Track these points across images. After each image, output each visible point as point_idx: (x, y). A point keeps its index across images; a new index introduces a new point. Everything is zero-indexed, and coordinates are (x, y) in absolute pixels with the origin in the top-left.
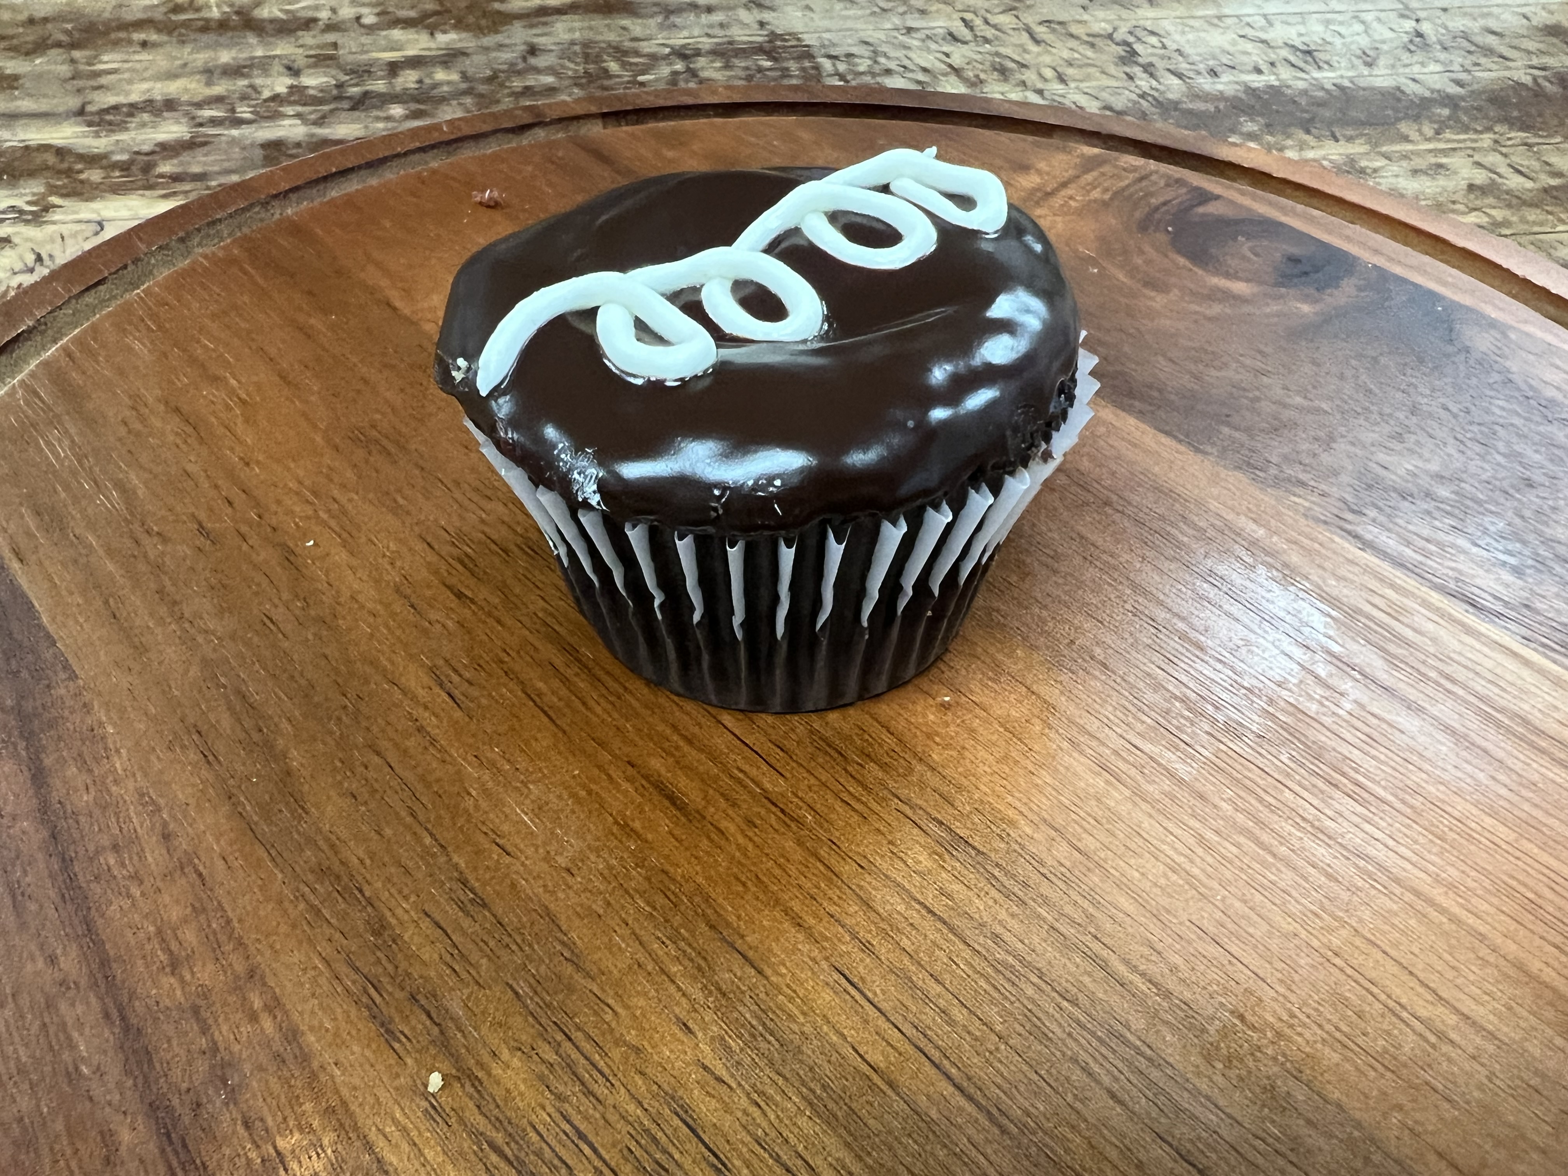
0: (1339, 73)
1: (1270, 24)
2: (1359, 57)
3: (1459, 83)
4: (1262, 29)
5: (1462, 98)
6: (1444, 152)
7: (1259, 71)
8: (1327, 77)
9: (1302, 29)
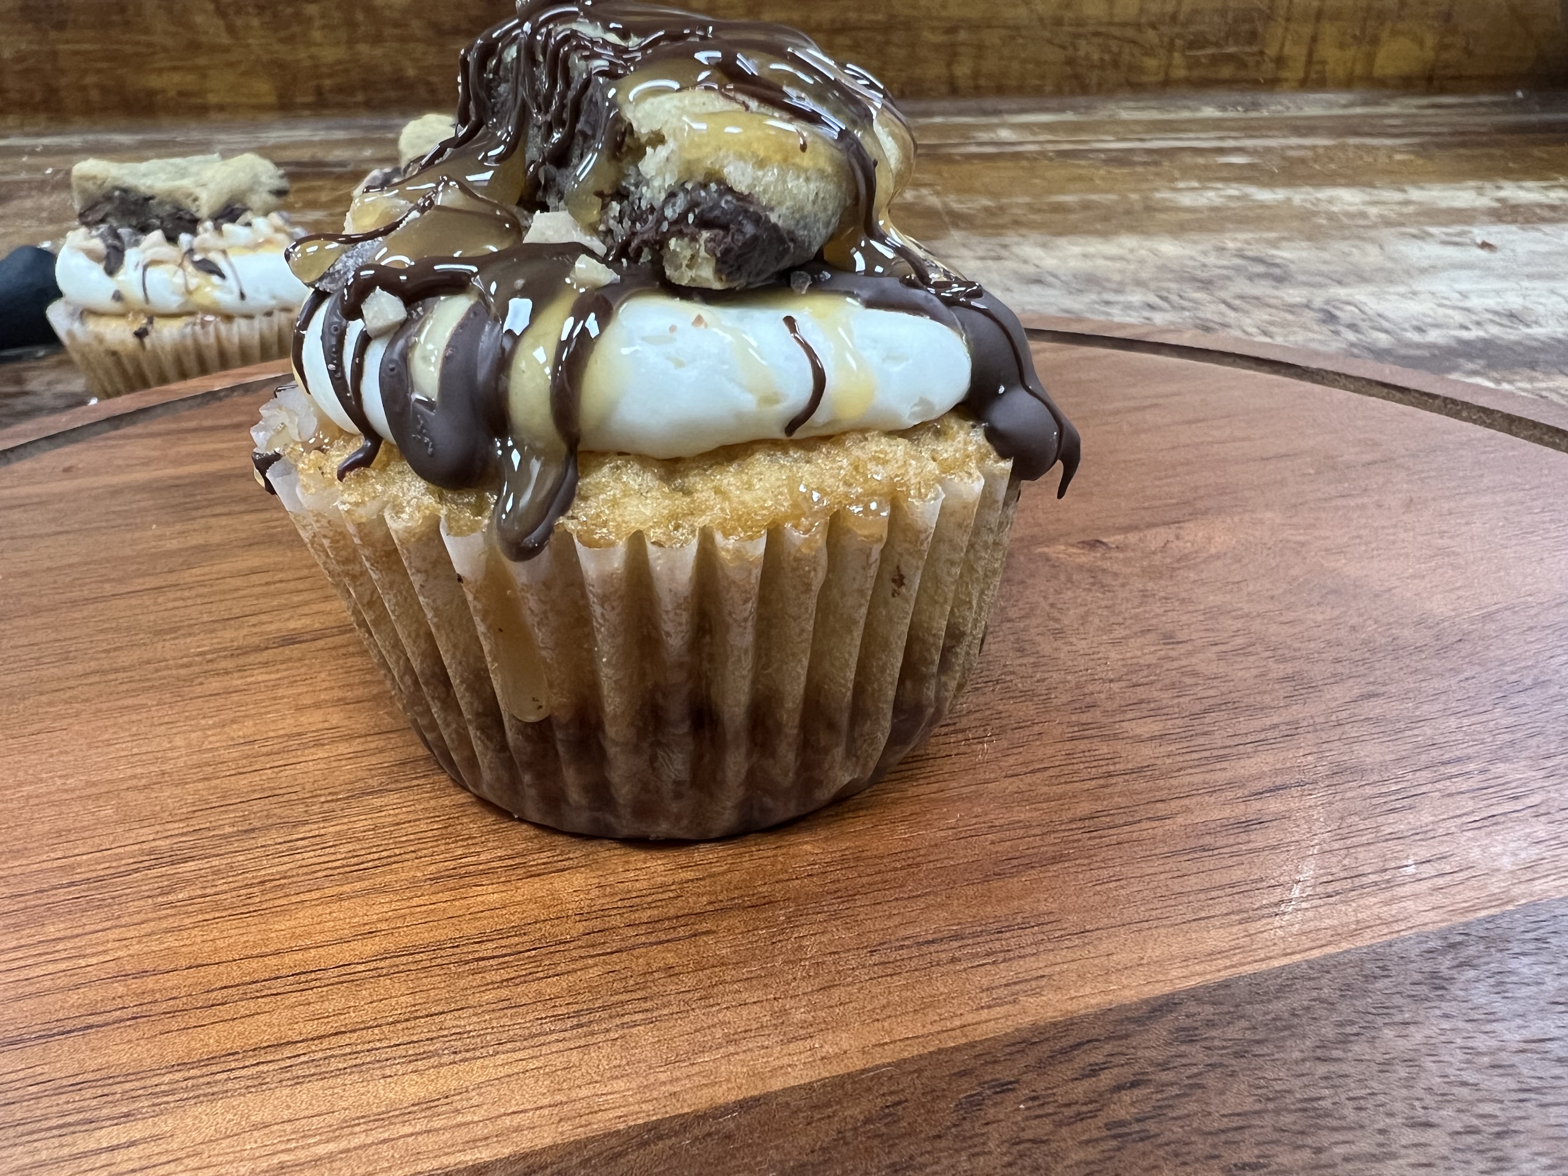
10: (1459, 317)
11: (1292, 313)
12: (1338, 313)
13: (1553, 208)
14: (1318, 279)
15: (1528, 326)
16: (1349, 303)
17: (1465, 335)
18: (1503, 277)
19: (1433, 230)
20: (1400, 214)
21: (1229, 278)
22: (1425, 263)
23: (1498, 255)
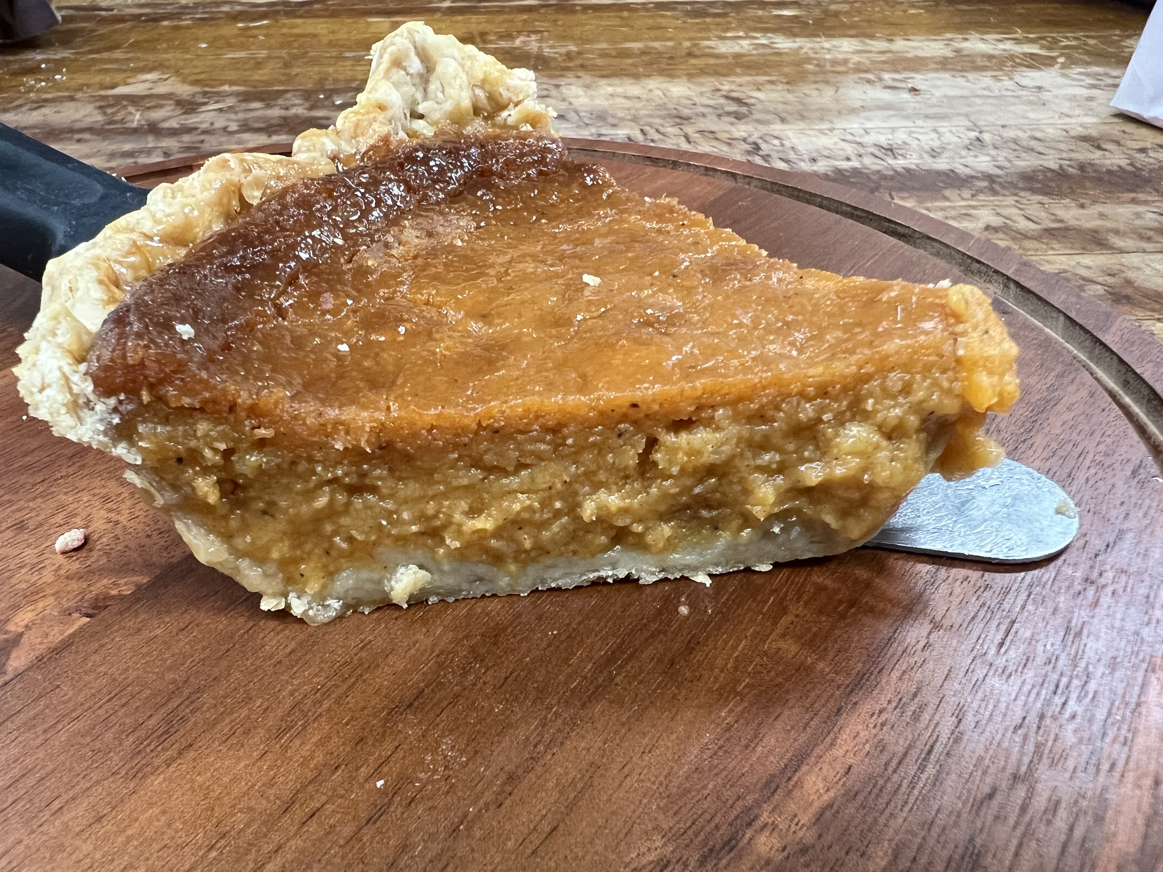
0: (908, 161)
1: (867, 133)
2: (927, 152)
3: (999, 167)
4: (861, 136)
5: (999, 176)
6: (974, 207)
7: (848, 159)
8: (899, 163)
9: (890, 137)
10: (849, 149)
11: (729, 144)
12: (763, 146)
13: (991, 57)
14: (770, 117)
15: (895, 158)
16: (777, 138)
17: (845, 165)
18: (907, 117)
19: (886, 76)
20: (873, 62)
21: (704, 115)
22: (857, 104)
23: (918, 98)
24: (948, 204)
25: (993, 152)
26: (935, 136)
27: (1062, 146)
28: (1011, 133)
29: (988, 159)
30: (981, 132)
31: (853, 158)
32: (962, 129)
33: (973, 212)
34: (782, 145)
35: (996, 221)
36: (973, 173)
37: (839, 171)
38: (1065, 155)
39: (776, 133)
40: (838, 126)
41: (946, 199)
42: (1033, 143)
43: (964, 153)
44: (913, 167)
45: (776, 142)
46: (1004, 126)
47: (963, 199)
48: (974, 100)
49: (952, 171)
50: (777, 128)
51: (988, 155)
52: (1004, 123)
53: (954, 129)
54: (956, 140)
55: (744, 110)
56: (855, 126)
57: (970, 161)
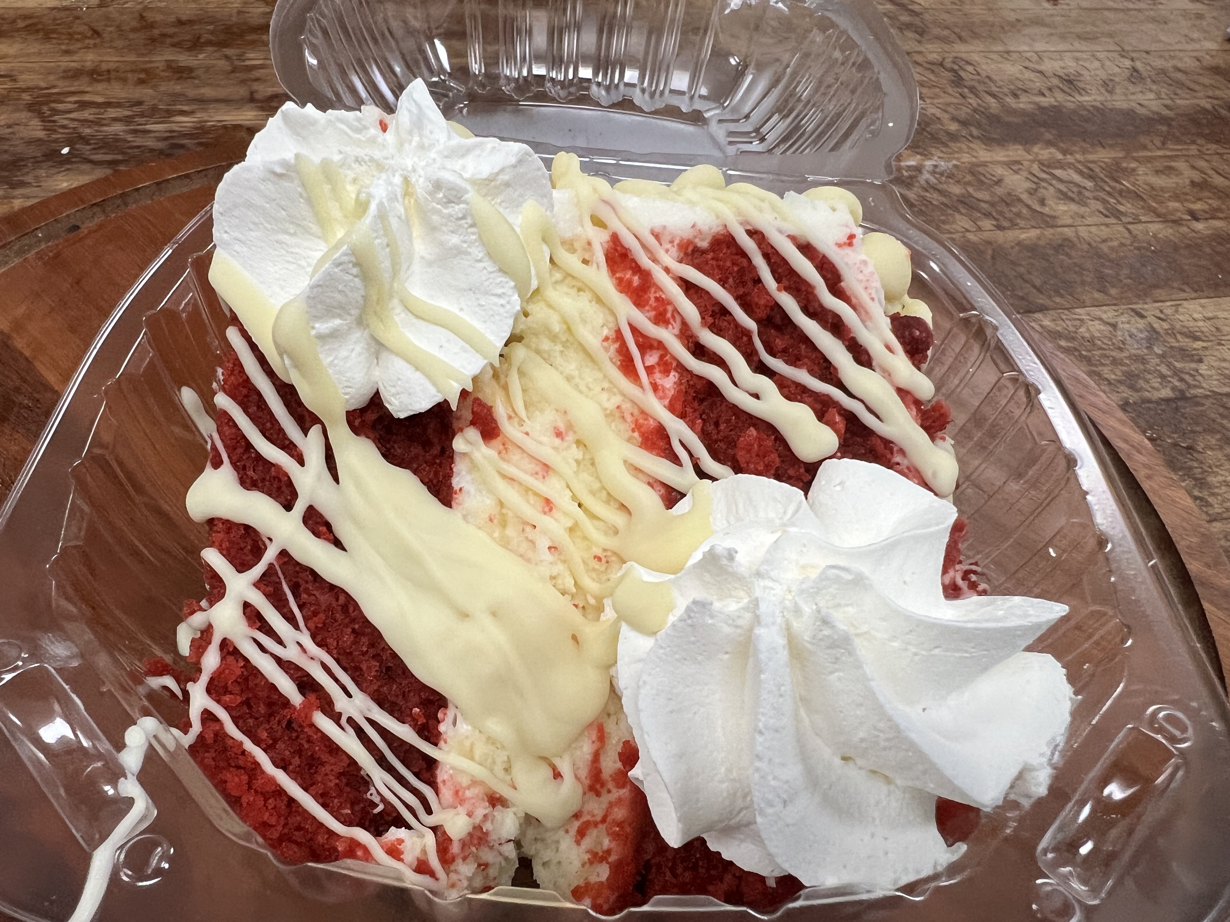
0: (1093, 97)
1: (1041, 59)
2: (1103, 86)
3: (1168, 108)
4: (1037, 62)
5: (1173, 119)
6: (1171, 158)
7: (1043, 94)
8: (1086, 100)
9: (1062, 64)
24: (1149, 154)
25: (1154, 87)
26: (1097, 64)
27: (1206, 81)
28: (1159, 63)
29: (1152, 96)
30: (1132, 60)
31: (1047, 93)
32: (1116, 55)
33: (1173, 164)
34: (979, 74)
35: (1197, 176)
36: (1151, 116)
37: (1041, 109)
38: (1210, 93)
39: (963, 55)
40: (1012, 48)
41: (1145, 148)
42: (1179, 76)
43: (1132, 88)
44: (1098, 104)
45: (970, 68)
46: (1147, 52)
47: (1159, 149)
48: (1106, 13)
49: (1133, 111)
50: (960, 49)
51: (1151, 90)
52: (1147, 48)
53: (1110, 55)
54: (1117, 70)
55: (917, 21)
56: (1026, 48)
57: (1140, 97)
